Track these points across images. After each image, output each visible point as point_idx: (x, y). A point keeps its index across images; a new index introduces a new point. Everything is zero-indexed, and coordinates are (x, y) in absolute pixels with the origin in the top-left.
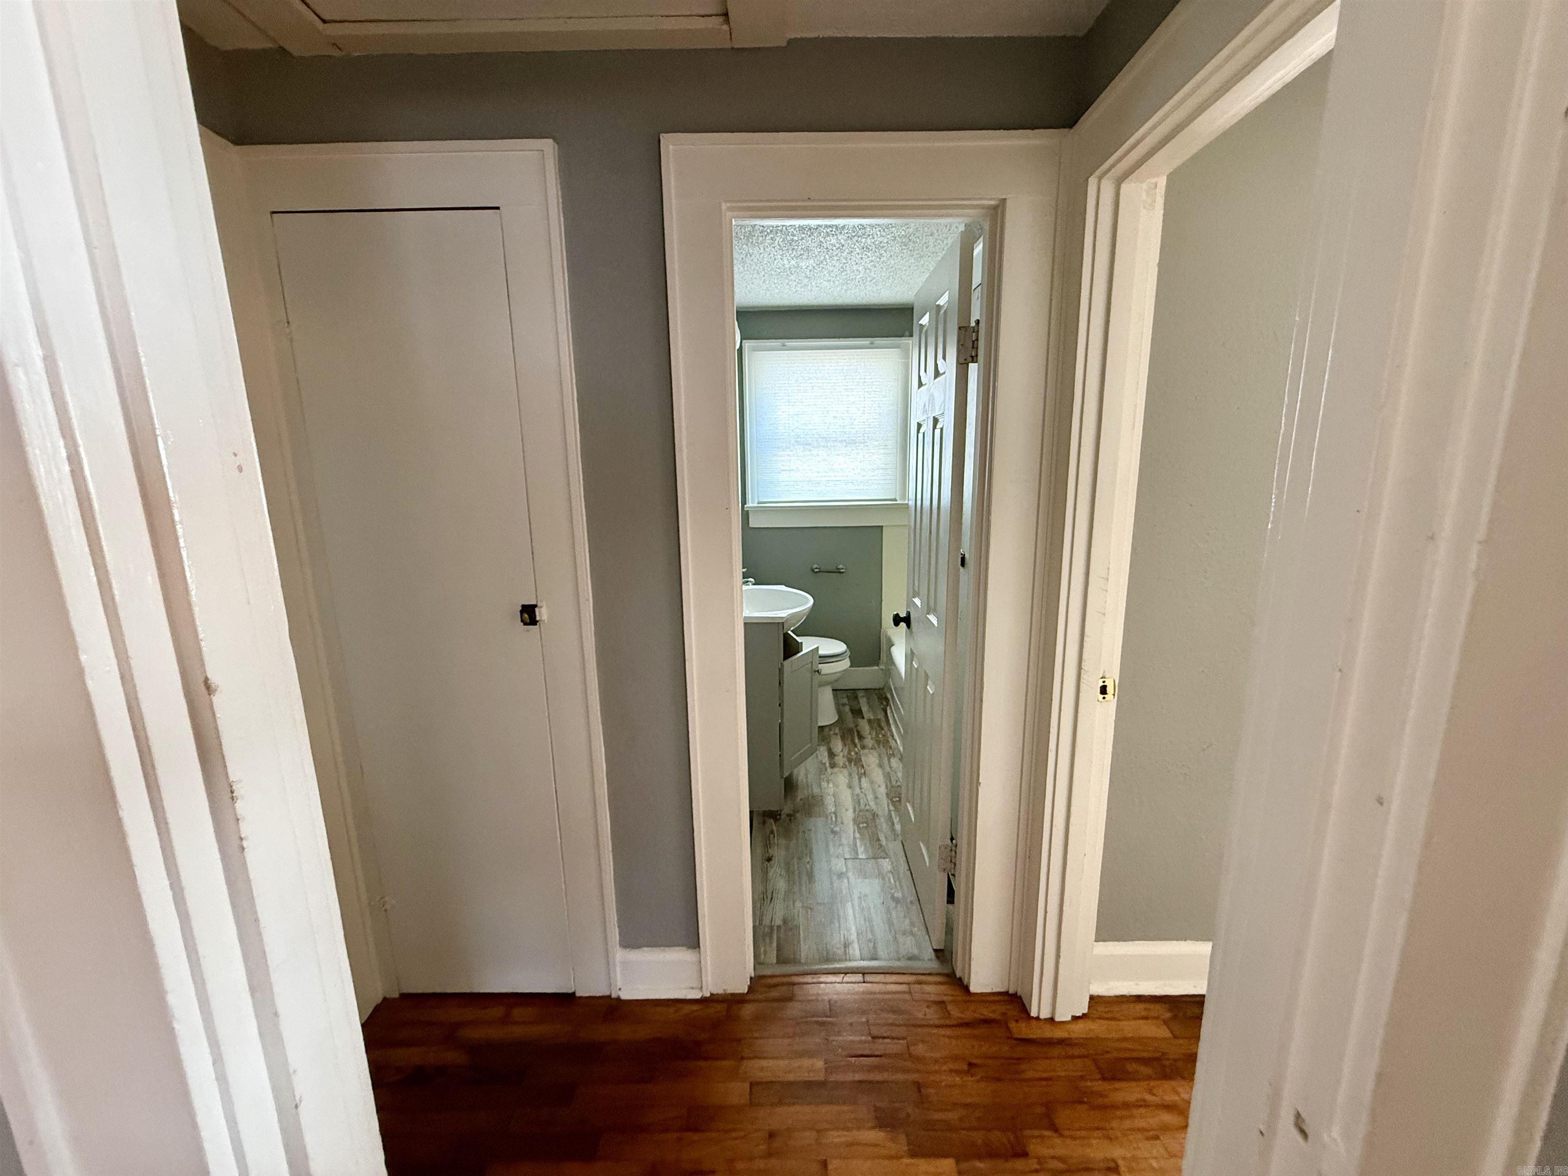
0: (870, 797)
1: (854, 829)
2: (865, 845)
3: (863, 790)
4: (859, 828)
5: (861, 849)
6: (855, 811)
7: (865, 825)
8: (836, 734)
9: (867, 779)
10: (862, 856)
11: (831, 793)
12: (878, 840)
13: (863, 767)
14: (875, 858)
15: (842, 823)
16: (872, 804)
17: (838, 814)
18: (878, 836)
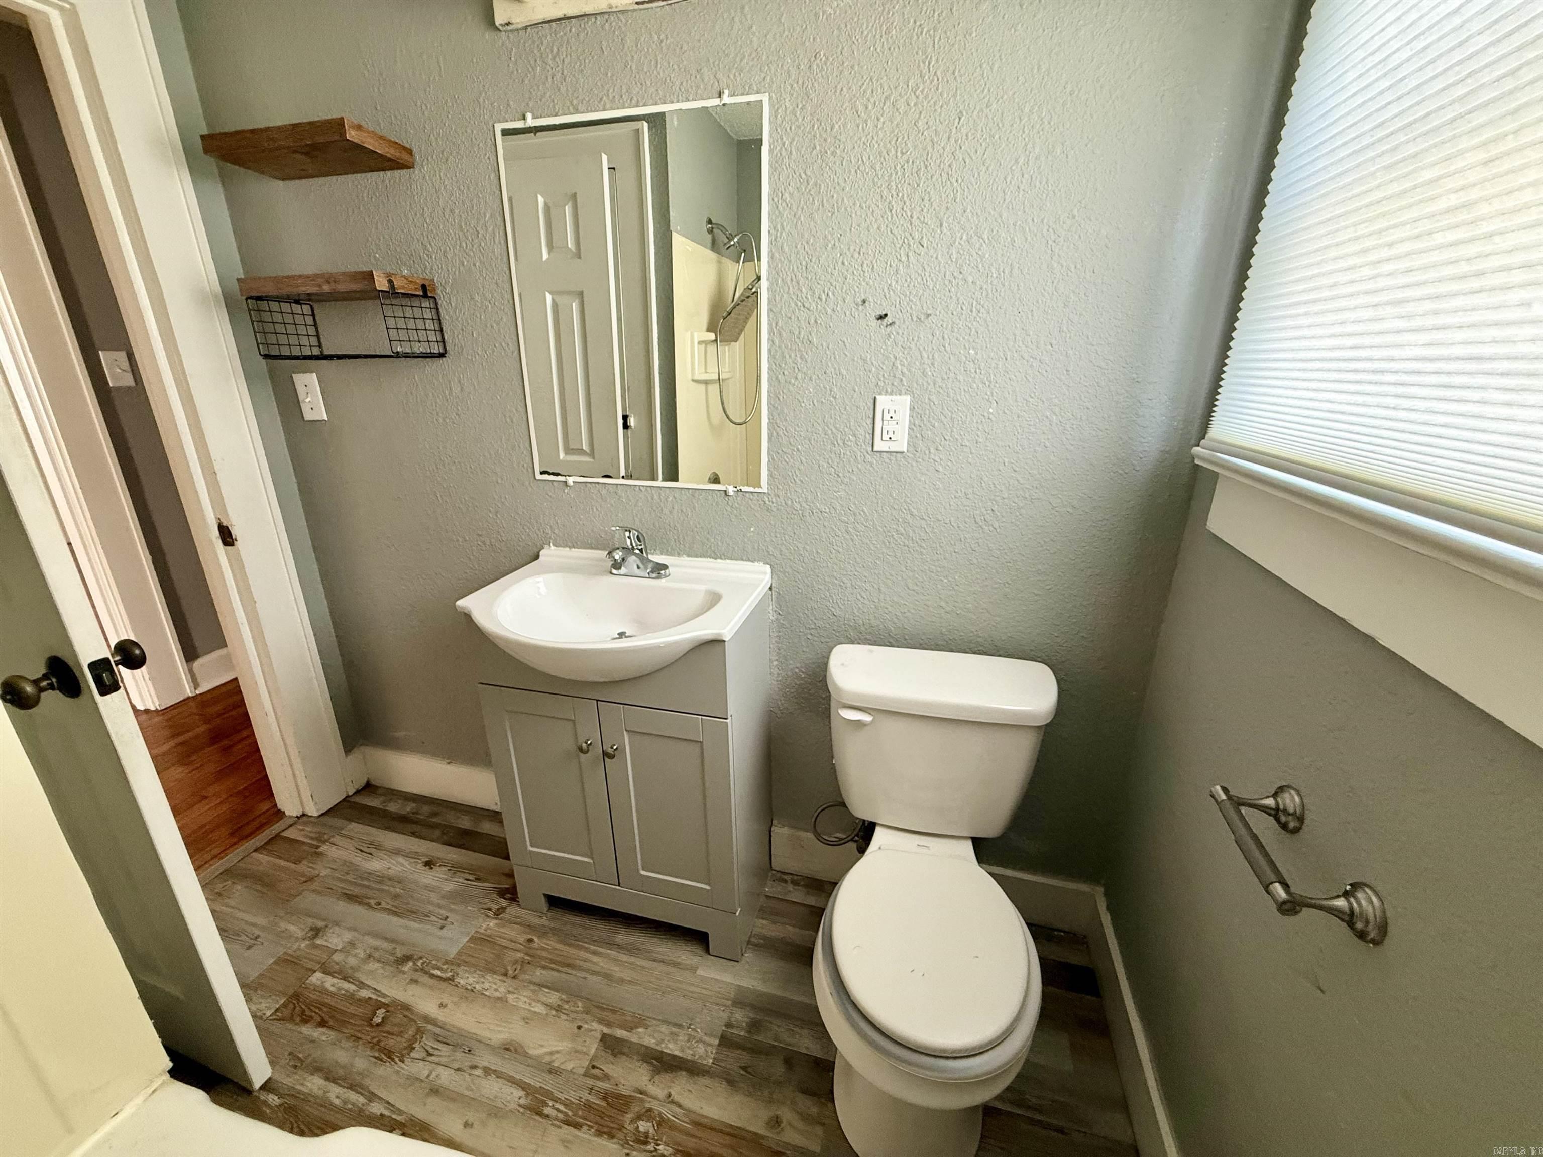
0: (445, 1077)
1: (385, 996)
2: (332, 995)
3: (478, 1072)
4: (380, 1005)
5: (330, 983)
6: (427, 1019)
7: (377, 1020)
8: (775, 1122)
9: (513, 1106)
10: (317, 978)
11: (511, 997)
12: (323, 1024)
13: (568, 1123)
14: (296, 996)
15: (414, 981)
16: (421, 1069)
17: (444, 985)
18: (330, 1028)
